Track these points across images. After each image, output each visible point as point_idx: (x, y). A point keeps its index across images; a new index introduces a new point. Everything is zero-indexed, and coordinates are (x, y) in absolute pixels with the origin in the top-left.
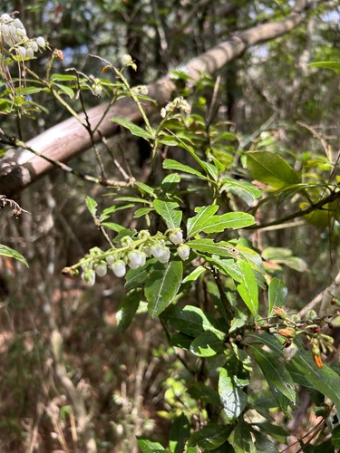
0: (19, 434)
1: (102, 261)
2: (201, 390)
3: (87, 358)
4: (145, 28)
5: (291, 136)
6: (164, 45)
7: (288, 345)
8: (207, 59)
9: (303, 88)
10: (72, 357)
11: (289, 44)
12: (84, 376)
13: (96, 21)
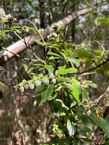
0: (6, 143)
1: (27, 84)
2: (62, 127)
3: (28, 118)
4: (46, 13)
5: (92, 45)
6: (51, 17)
7: (88, 111)
8: (64, 21)
9: (96, 30)
10: (23, 118)
11: (91, 16)
12: (27, 124)
13: (30, 10)
